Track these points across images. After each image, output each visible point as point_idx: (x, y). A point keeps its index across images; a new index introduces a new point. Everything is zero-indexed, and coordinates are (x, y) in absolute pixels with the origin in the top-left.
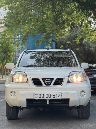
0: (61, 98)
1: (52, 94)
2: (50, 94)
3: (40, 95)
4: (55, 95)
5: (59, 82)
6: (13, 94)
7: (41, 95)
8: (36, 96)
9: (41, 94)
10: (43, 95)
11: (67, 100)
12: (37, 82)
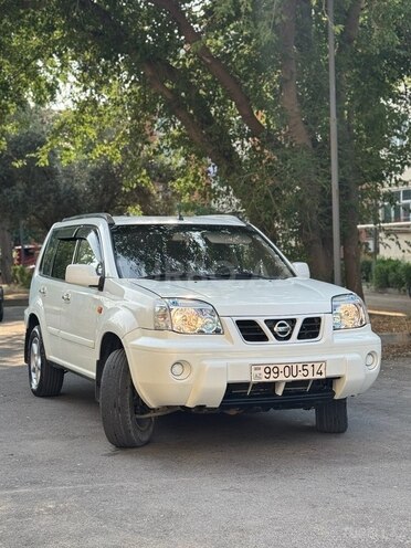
0: (323, 376)
1: (300, 367)
2: (294, 366)
3: (267, 370)
4: (309, 368)
5: (311, 328)
6: (178, 369)
7: (269, 369)
8: (258, 372)
9: (272, 367)
10: (276, 370)
11: (329, 382)
12: (250, 331)
